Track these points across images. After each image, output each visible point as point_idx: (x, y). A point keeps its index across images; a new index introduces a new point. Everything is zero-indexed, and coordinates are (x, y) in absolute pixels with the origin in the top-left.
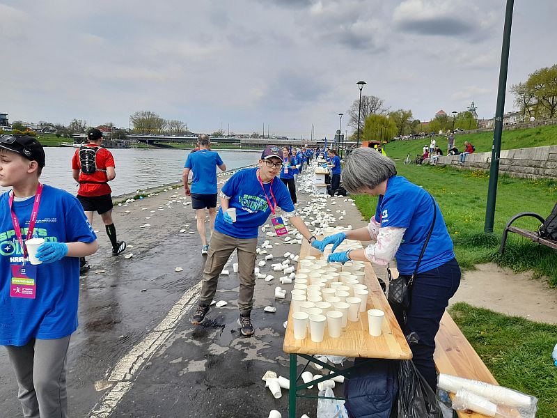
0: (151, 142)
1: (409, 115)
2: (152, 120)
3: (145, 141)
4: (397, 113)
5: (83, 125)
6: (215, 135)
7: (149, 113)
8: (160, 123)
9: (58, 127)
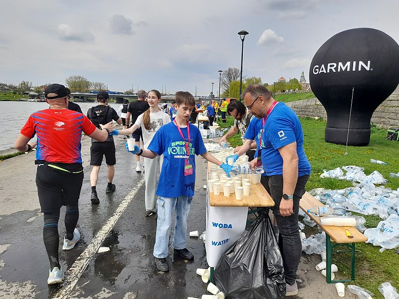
0: (82, 98)
1: (260, 80)
2: (82, 82)
3: (78, 97)
4: (251, 79)
5: (29, 85)
6: (127, 93)
7: (80, 77)
8: (87, 84)
9: (11, 87)
